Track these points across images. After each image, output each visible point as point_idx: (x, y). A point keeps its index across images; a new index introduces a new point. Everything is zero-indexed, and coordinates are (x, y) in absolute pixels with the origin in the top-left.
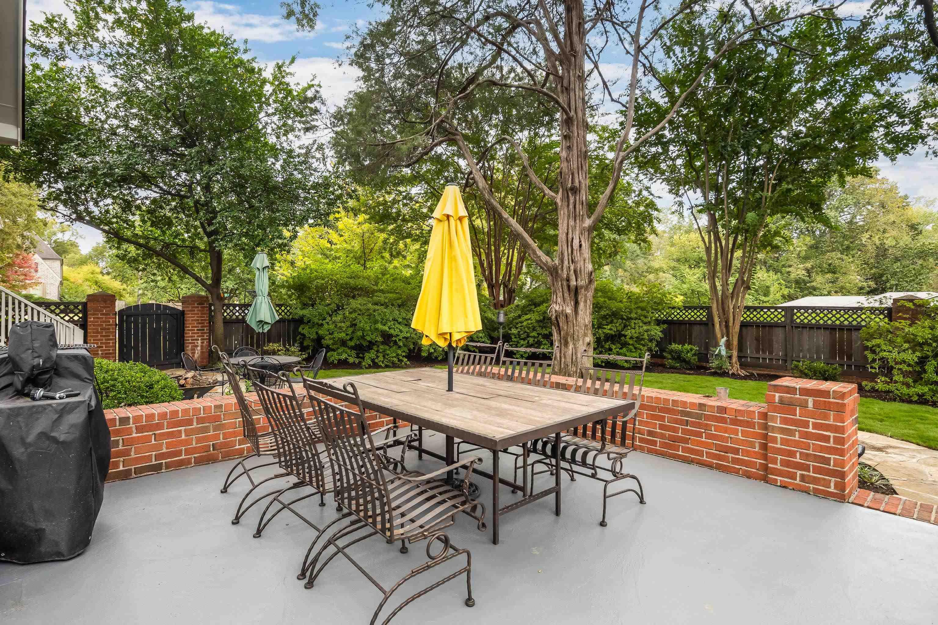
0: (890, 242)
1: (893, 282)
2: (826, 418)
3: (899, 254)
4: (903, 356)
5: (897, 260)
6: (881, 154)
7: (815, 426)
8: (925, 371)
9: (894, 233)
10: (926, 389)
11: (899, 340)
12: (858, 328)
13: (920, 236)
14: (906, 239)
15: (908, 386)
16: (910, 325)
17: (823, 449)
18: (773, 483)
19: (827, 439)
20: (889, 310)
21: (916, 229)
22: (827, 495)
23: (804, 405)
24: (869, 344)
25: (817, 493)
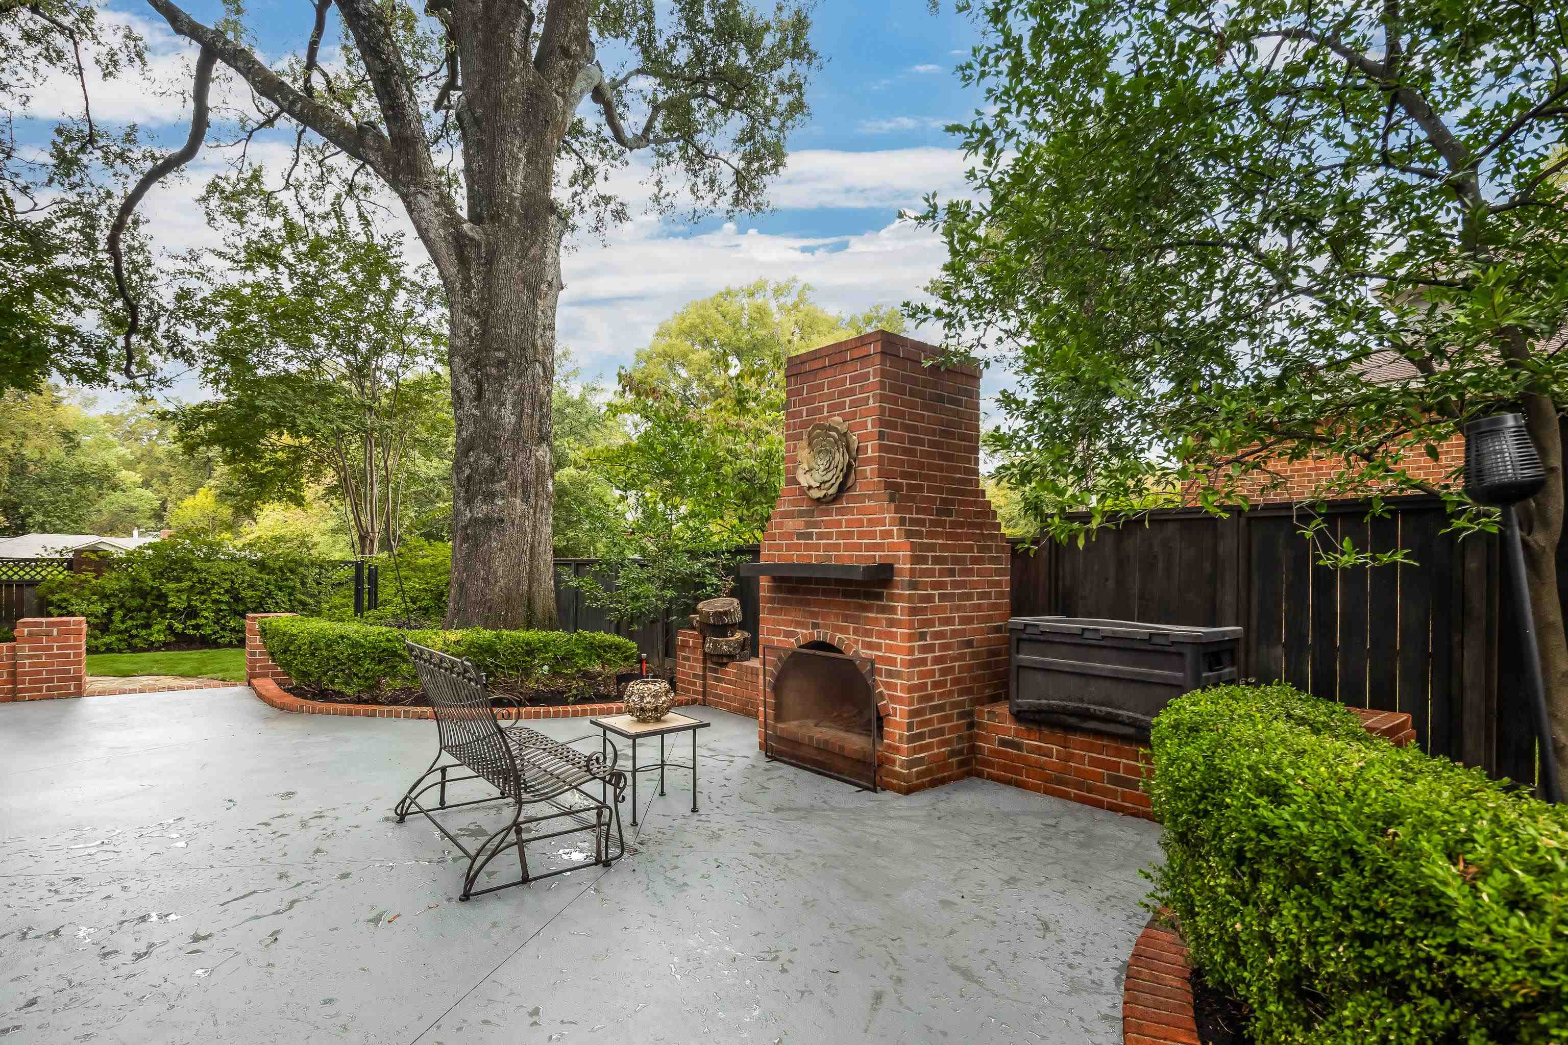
0: (29, 452)
1: (39, 518)
2: (68, 640)
3: (46, 473)
4: (92, 608)
5: (41, 482)
6: (54, 370)
7: (59, 648)
8: (112, 622)
9: (39, 442)
10: (113, 638)
11: (87, 592)
12: (33, 583)
13: (77, 452)
14: (56, 452)
15: (96, 638)
16: (96, 578)
17: (64, 664)
18: (23, 699)
19: (68, 655)
20: (70, 562)
21: (71, 440)
22: (68, 696)
23: (50, 634)
24: (55, 598)
25: (60, 697)
